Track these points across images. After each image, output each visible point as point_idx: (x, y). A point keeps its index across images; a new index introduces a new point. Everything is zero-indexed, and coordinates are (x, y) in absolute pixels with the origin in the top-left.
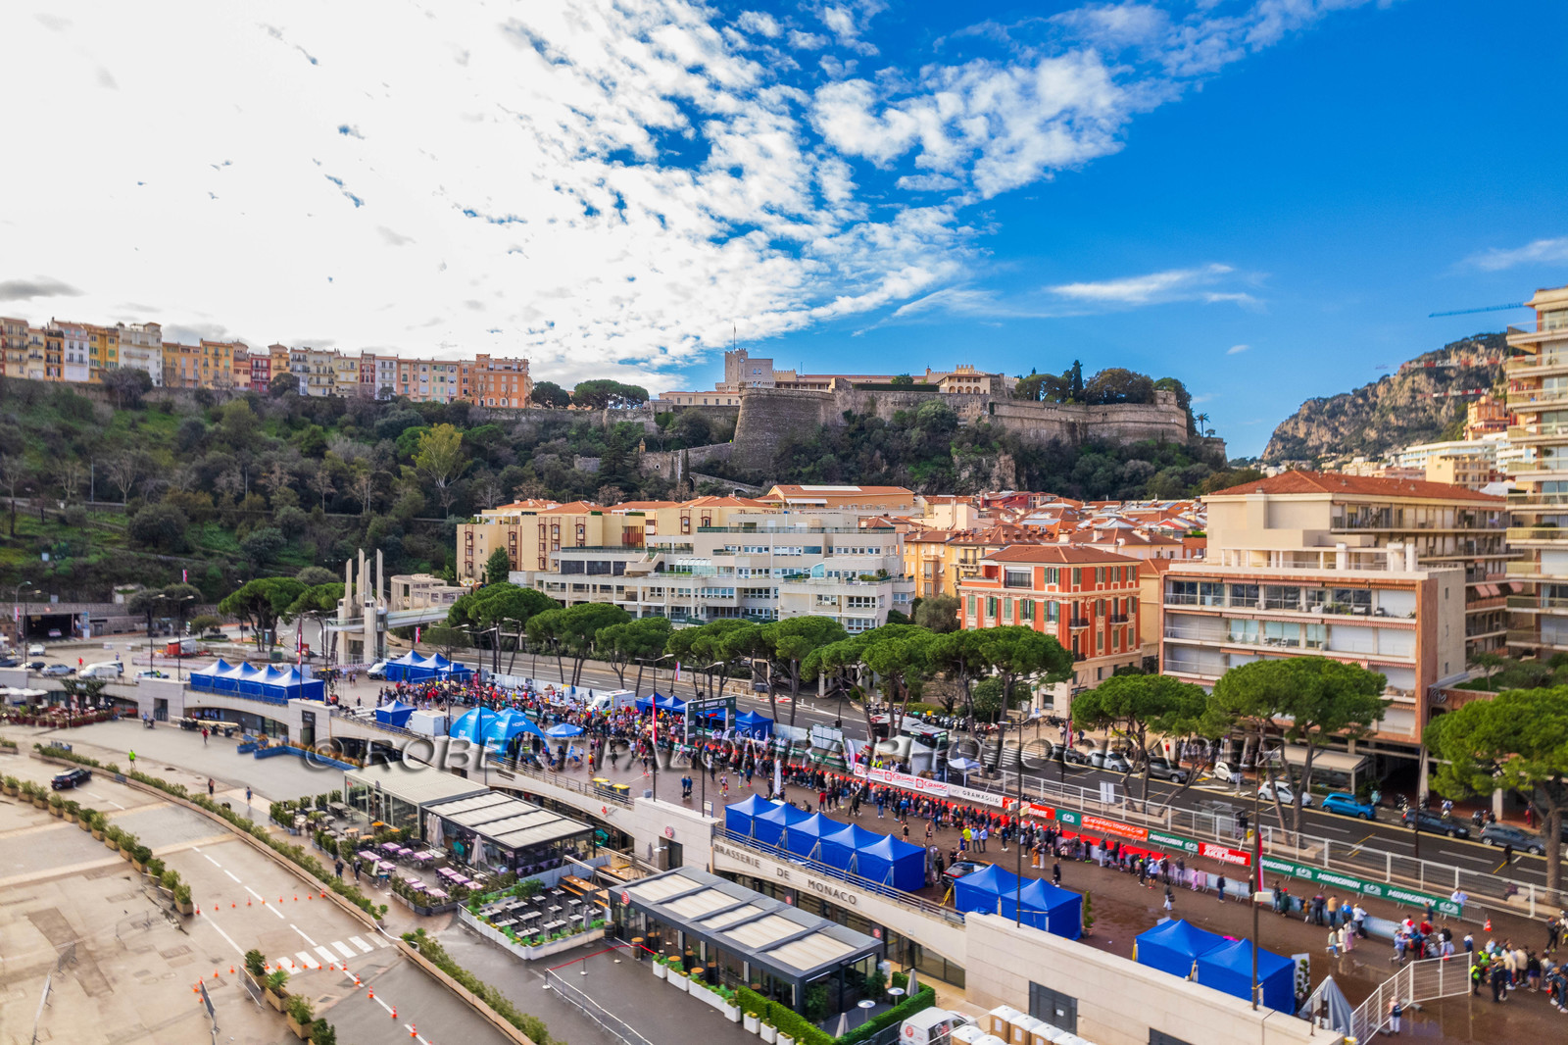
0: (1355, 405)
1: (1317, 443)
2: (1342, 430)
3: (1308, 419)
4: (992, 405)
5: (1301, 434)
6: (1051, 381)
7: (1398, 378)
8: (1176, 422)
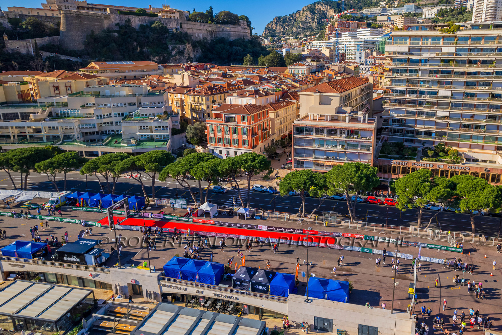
0: (290, 20)
1: (279, 31)
2: (286, 27)
3: (276, 23)
4: (181, 24)
5: (274, 28)
6: (202, 14)
7: (302, 12)
8: (247, 32)
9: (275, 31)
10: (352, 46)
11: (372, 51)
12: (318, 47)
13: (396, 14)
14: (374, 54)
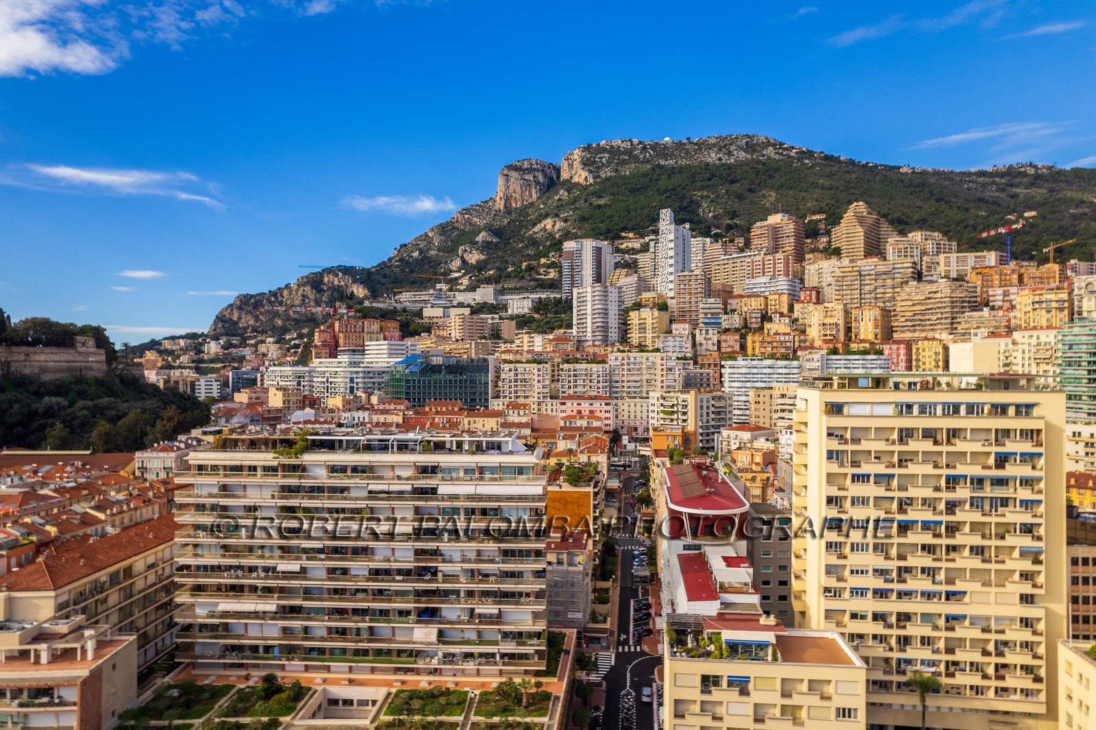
0: (270, 301)
1: (245, 325)
2: (261, 317)
3: (240, 308)
5: (235, 318)
7: (295, 287)
8: (95, 360)
9: (236, 323)
10: (340, 380)
11: (370, 394)
12: (278, 378)
13: (461, 305)
14: (374, 400)
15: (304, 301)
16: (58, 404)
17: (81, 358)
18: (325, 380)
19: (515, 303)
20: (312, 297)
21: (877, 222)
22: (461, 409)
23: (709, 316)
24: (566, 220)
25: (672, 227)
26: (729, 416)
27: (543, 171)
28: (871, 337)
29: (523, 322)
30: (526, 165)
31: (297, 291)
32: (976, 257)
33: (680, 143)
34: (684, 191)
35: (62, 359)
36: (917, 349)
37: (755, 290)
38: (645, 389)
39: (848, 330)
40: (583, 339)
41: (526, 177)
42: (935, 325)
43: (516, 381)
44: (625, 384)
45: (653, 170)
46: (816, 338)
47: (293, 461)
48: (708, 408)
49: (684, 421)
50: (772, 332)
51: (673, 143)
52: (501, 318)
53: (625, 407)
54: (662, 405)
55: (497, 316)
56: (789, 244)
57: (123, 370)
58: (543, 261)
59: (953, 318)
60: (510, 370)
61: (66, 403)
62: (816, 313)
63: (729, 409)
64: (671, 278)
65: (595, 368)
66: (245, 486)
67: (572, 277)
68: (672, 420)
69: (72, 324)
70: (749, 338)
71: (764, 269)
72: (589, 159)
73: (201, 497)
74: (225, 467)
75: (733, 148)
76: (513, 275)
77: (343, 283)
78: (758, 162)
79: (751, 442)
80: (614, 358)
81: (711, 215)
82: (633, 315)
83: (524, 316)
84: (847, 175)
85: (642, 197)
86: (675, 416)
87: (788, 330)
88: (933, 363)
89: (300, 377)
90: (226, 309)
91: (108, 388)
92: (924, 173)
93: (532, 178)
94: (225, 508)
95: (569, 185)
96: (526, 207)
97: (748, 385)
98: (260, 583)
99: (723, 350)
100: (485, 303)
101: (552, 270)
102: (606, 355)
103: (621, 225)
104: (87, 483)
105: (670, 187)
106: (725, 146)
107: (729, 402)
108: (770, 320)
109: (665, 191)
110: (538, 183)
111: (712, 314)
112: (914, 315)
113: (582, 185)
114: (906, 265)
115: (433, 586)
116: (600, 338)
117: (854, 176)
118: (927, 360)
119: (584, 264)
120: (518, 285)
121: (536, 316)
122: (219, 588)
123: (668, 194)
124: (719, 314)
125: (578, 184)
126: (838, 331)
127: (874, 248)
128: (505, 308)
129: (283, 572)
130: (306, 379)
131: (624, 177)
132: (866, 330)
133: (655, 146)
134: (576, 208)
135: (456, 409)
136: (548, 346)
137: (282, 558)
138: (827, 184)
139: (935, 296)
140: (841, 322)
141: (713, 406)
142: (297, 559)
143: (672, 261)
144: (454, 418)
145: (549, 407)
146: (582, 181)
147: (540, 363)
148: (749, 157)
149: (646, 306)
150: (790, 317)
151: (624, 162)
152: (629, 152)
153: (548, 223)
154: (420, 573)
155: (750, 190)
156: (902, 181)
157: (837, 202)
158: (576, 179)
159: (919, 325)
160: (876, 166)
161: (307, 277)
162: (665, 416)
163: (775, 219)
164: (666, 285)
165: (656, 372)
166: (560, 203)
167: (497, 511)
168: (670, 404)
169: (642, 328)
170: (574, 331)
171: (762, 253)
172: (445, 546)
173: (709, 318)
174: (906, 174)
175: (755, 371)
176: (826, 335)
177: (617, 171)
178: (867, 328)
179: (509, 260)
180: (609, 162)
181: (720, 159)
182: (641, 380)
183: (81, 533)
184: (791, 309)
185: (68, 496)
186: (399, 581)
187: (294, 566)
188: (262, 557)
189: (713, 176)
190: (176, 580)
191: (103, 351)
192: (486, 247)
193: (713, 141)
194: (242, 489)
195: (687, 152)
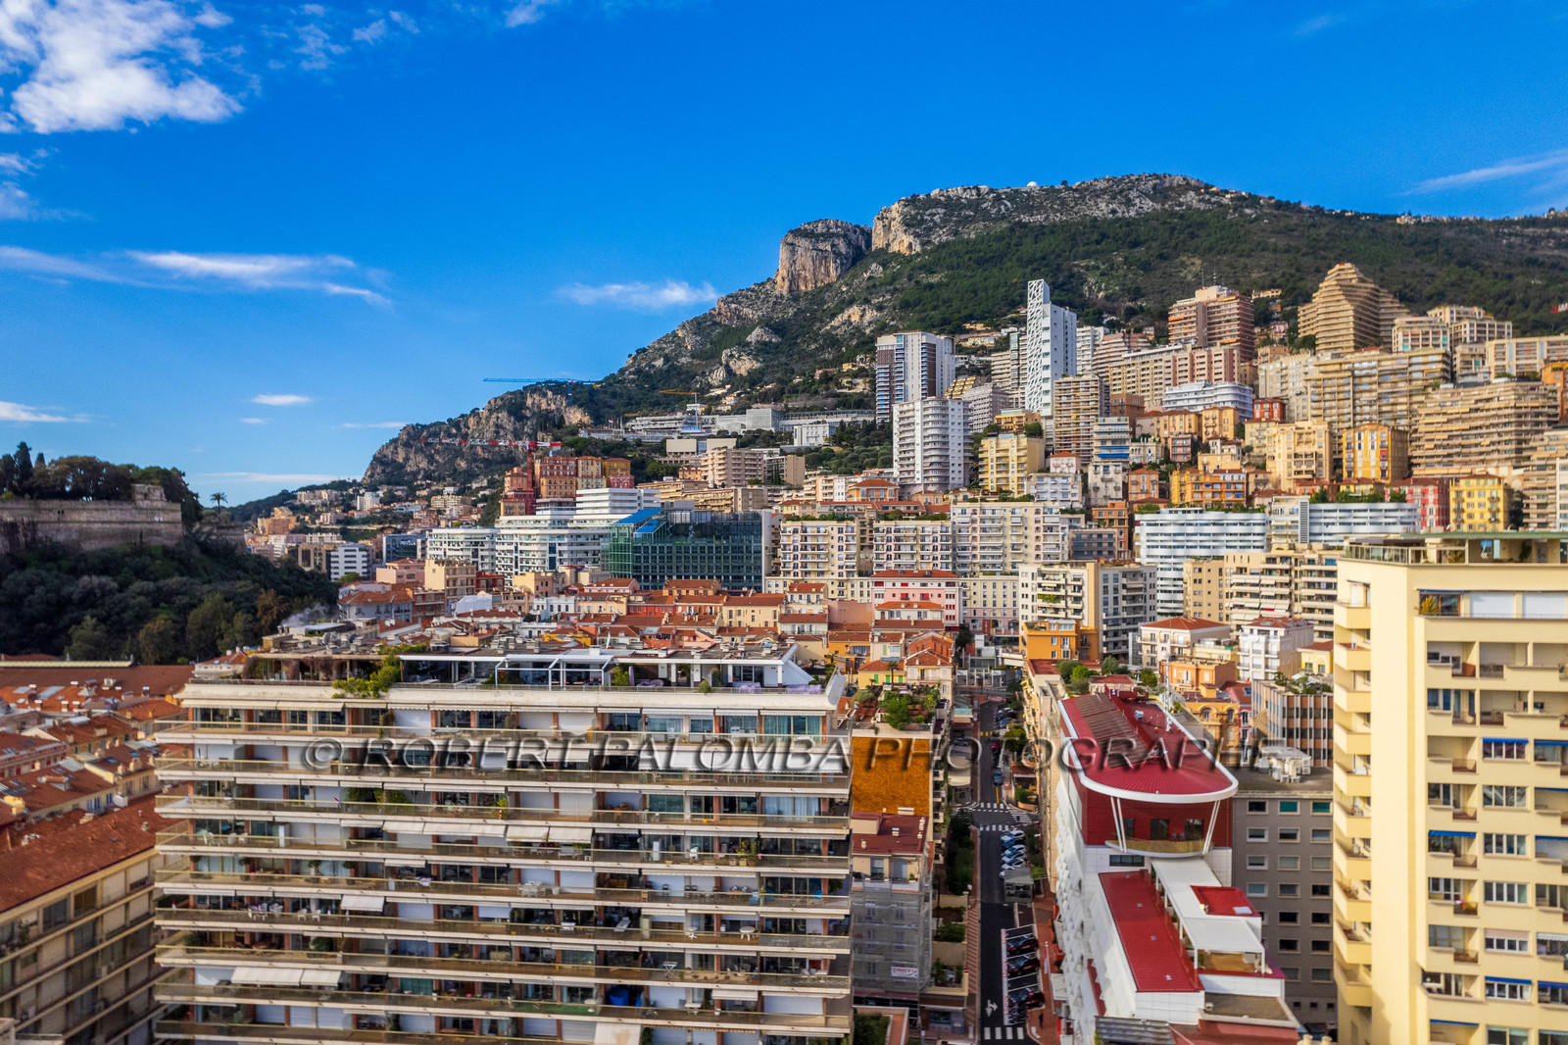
0: (449, 434)
1: (415, 469)
2: (437, 458)
3: (407, 445)
5: (400, 459)
8: (162, 519)
9: (402, 466)
10: (535, 548)
11: (578, 570)
12: (445, 546)
13: (723, 434)
14: (584, 578)
15: (497, 433)
16: (101, 586)
17: (143, 517)
18: (512, 548)
19: (805, 430)
20: (509, 427)
21: (1374, 296)
22: (718, 593)
23: (1109, 444)
24: (880, 308)
25: (1048, 307)
26: (1149, 603)
27: (845, 236)
28: (1374, 474)
29: (816, 459)
30: (820, 228)
31: (488, 418)
32: (1550, 344)
33: (1053, 190)
34: (1060, 261)
35: (114, 519)
36: (1458, 493)
37: (1179, 404)
38: (1009, 560)
39: (1336, 464)
40: (909, 482)
41: (821, 246)
42: (1488, 453)
43: (805, 548)
44: (977, 552)
45: (1012, 230)
46: (1284, 477)
47: (371, 703)
48: (1116, 590)
49: (1077, 611)
50: (1211, 469)
51: (1041, 189)
52: (783, 453)
53: (979, 588)
54: (1040, 586)
55: (777, 450)
56: (1231, 332)
57: (210, 533)
58: (846, 367)
59: (1519, 442)
60: (795, 531)
61: (115, 585)
62: (1283, 438)
63: (1150, 592)
64: (1047, 386)
65: (929, 526)
66: (285, 749)
67: (891, 389)
68: (1057, 610)
69: (130, 466)
70: (1175, 479)
71: (1192, 370)
72: (913, 218)
73: (205, 768)
74: (250, 714)
75: (1133, 194)
76: (801, 388)
77: (553, 407)
78: (1173, 214)
79: (1191, 646)
80: (960, 511)
81: (1101, 295)
82: (988, 444)
83: (817, 449)
84: (1312, 231)
85: (996, 271)
86: (1062, 604)
87: (1237, 465)
88: (1488, 516)
89: (476, 544)
90: (388, 446)
91: (181, 561)
92: (1436, 224)
93: (829, 248)
94: (250, 790)
95: (885, 257)
96: (821, 290)
97: (1180, 552)
98: (311, 931)
99: (1132, 498)
100: (760, 431)
101: (860, 381)
102: (947, 508)
103: (964, 313)
104: (108, 716)
105: (1038, 255)
106: (1121, 191)
107: (1149, 581)
108: (1207, 449)
109: (1030, 262)
110: (838, 254)
111: (1114, 441)
112: (1450, 438)
113: (904, 256)
114: (1431, 359)
115: (631, 945)
116: (935, 480)
117: (1323, 231)
118: (1476, 511)
119: (910, 370)
120: (809, 404)
121: (836, 449)
122: (239, 938)
123: (1035, 265)
124: (1124, 440)
125: (897, 255)
126: (1320, 465)
127: (1371, 334)
128: (790, 438)
129: (351, 912)
130: (486, 546)
131: (968, 242)
132: (1366, 464)
133: (1014, 196)
134: (896, 290)
135: (710, 593)
136: (854, 493)
137: (351, 883)
138: (1282, 243)
139: (1487, 405)
140: (1324, 451)
141: (1124, 586)
142: (378, 887)
143: (1047, 361)
144: (707, 607)
145: (857, 589)
146: (904, 250)
147: (841, 519)
148: (1158, 207)
149: (1007, 430)
150: (1239, 444)
151: (967, 221)
152: (974, 205)
153: (854, 313)
154: (608, 919)
155: (1161, 257)
156: (1401, 237)
157: (1298, 270)
158: (895, 248)
159: (1458, 454)
160: (1357, 216)
161: (502, 399)
162: (1045, 604)
163: (1207, 294)
164: (1038, 397)
165: (1027, 532)
166: (871, 283)
167: (753, 804)
168: (1054, 584)
169: (1003, 465)
170: (895, 470)
171: (1189, 346)
172: (655, 870)
173: (1109, 448)
174: (1407, 226)
175: (1190, 530)
176: (1299, 473)
177: (956, 233)
178: (1368, 459)
179: (796, 369)
180: (945, 221)
181: (1114, 212)
182: (1003, 546)
183: (68, 807)
184: (1240, 431)
185: (71, 739)
186: (567, 934)
187: (372, 901)
188: (316, 882)
189: (1104, 236)
190: (157, 922)
191: (178, 506)
192: (762, 350)
193: (1102, 185)
194: (280, 754)
195: (1063, 203)
